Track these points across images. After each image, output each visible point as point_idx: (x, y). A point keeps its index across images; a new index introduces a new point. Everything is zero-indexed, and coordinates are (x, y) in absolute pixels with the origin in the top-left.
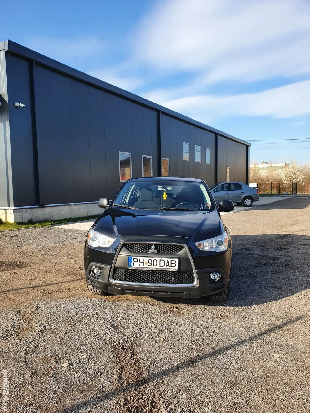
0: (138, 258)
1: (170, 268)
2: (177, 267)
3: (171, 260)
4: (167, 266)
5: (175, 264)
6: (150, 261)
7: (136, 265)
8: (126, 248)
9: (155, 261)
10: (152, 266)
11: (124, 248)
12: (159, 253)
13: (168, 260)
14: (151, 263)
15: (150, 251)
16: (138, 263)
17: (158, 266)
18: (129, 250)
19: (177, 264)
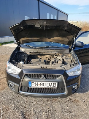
0: (34, 82)
1: (53, 87)
2: (56, 87)
3: (54, 83)
4: (51, 86)
5: (55, 85)
6: (41, 84)
7: (33, 86)
8: (27, 76)
9: (44, 84)
10: (43, 86)
11: (26, 76)
12: (46, 78)
13: (52, 83)
14: (42, 85)
15: (41, 78)
16: (35, 84)
17: (46, 86)
18: (29, 77)
19: (57, 85)
